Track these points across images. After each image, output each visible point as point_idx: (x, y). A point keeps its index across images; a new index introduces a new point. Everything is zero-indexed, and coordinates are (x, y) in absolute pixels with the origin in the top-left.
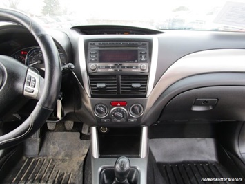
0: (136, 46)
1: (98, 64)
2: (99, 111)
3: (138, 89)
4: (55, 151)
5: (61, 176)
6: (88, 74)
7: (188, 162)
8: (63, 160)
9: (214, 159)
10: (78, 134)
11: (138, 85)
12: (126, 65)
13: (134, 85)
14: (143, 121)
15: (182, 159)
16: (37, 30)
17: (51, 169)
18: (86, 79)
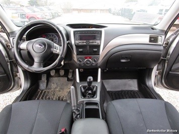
0: (95, 33)
1: (79, 41)
2: (80, 61)
3: (96, 51)
4: (54, 87)
5: (59, 97)
6: (75, 45)
7: (123, 91)
8: (59, 91)
9: (136, 89)
10: (66, 79)
11: (96, 50)
12: (91, 41)
13: (94, 50)
14: (99, 65)
15: (120, 90)
16: (58, 29)
17: (54, 95)
18: (74, 47)
